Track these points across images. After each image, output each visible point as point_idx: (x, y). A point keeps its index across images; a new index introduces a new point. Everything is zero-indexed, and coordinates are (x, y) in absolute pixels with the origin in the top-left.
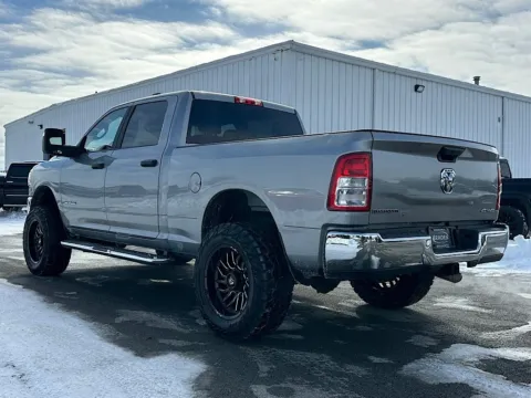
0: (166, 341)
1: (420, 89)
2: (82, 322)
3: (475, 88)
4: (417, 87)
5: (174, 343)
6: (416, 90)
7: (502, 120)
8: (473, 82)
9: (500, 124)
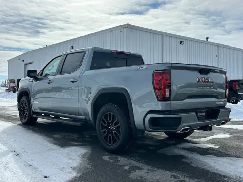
0: (73, 143)
1: (182, 43)
2: (41, 137)
3: (206, 42)
4: (181, 42)
5: (76, 143)
6: (181, 44)
7: (217, 56)
8: (206, 40)
9: (217, 58)
